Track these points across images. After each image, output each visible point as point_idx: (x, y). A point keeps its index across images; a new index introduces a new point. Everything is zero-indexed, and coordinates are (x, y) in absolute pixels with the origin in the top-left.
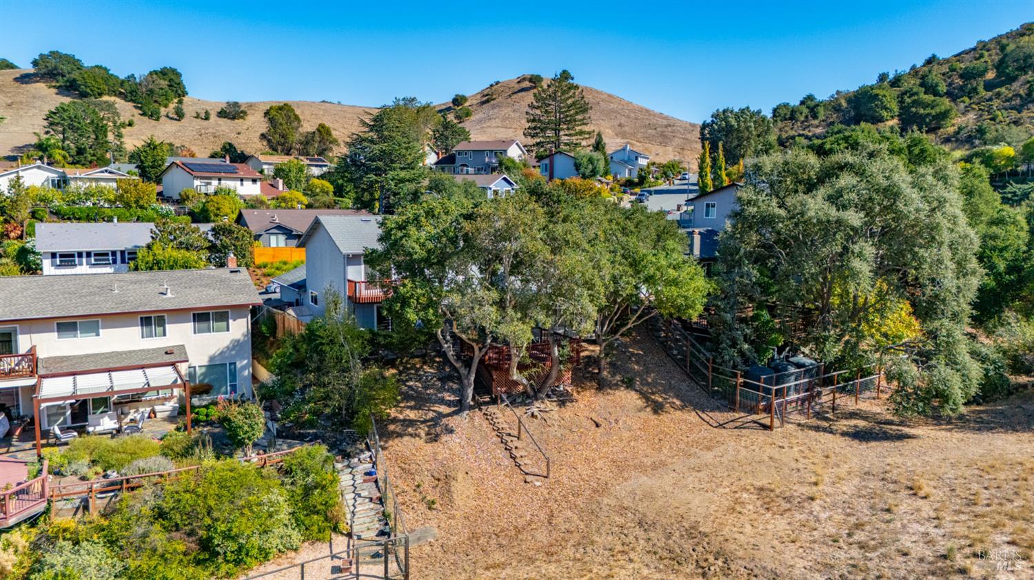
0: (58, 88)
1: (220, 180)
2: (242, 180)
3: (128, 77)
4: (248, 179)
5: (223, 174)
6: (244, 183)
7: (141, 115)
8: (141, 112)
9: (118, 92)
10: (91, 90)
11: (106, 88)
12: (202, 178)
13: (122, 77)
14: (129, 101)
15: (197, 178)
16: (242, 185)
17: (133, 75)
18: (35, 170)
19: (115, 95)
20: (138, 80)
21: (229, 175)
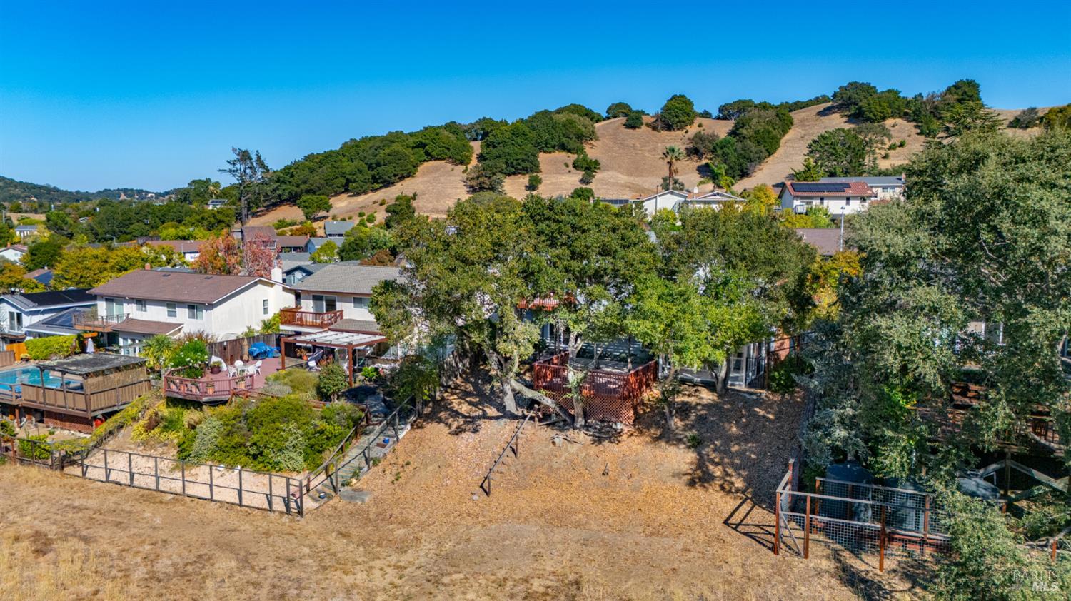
0: (849, 116)
1: (822, 199)
2: (848, 199)
3: (916, 97)
4: (855, 198)
5: (826, 193)
6: (851, 201)
7: (918, 134)
8: (919, 131)
9: (902, 114)
10: (875, 115)
11: (889, 111)
12: (802, 198)
13: (910, 96)
14: (912, 121)
15: (797, 197)
16: (848, 203)
17: (921, 94)
18: (669, 195)
19: (900, 117)
20: (925, 99)
21: (832, 194)
